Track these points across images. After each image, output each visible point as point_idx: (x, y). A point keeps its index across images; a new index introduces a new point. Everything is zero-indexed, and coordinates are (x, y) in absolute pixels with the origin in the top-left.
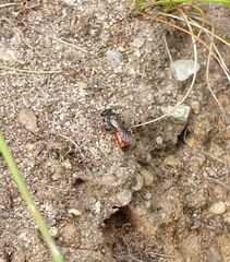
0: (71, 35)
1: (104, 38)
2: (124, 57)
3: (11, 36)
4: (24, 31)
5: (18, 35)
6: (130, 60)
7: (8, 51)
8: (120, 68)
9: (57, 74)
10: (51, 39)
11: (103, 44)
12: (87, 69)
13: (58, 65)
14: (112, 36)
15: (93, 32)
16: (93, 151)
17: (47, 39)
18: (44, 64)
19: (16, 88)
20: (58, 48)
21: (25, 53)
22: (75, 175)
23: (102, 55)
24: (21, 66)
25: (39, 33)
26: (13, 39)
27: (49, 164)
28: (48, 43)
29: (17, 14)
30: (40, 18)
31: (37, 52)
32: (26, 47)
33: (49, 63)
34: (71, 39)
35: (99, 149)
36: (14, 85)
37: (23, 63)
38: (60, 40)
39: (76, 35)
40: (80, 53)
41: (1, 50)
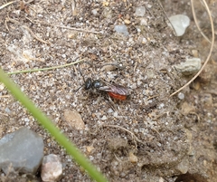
0: (76, 19)
1: (108, 15)
2: (132, 29)
3: (22, 35)
4: (31, 27)
5: (27, 32)
6: (139, 30)
7: (25, 52)
8: (131, 40)
9: (80, 63)
10: (60, 28)
11: (109, 21)
12: (104, 49)
13: (77, 53)
14: (113, 11)
15: (95, 12)
16: (144, 132)
17: (56, 30)
18: (64, 56)
19: (48, 88)
20: (70, 36)
21: (41, 50)
22: (140, 165)
23: (112, 32)
24: (43, 65)
25: (46, 26)
26: (24, 38)
27: (116, 163)
28: (59, 34)
29: (18, 12)
30: (41, 10)
31: (52, 45)
32: (40, 43)
33: (68, 54)
34: (77, 24)
35: (149, 129)
36: (44, 86)
37: (43, 60)
38: (68, 27)
39: (81, 19)
40: (92, 35)
41: (18, 52)
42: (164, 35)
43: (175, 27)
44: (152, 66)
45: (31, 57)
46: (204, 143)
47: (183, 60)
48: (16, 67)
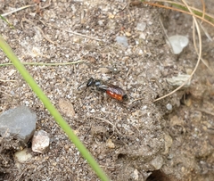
0: (83, 27)
1: (112, 26)
2: (132, 41)
3: (34, 34)
4: (43, 29)
5: (38, 32)
6: (137, 43)
7: (34, 48)
8: (129, 50)
9: (80, 64)
10: (68, 33)
11: (112, 32)
12: (103, 55)
13: (79, 55)
14: (117, 24)
15: (101, 22)
16: (126, 127)
17: (64, 33)
18: (67, 56)
19: (49, 80)
20: (75, 40)
21: (49, 48)
22: (117, 152)
23: (113, 41)
24: (48, 61)
25: (56, 29)
26: (36, 37)
27: (96, 146)
28: (66, 37)
29: (34, 14)
30: (54, 16)
31: (58, 46)
32: (48, 43)
33: (71, 54)
34: (84, 31)
35: (131, 125)
36: (46, 78)
37: (49, 57)
38: (75, 32)
39: (88, 27)
40: (94, 42)
41: (28, 48)
42: (162, 51)
43: (173, 45)
44: (145, 75)
45: (39, 53)
46: (186, 152)
47: (175, 75)
48: (25, 60)
